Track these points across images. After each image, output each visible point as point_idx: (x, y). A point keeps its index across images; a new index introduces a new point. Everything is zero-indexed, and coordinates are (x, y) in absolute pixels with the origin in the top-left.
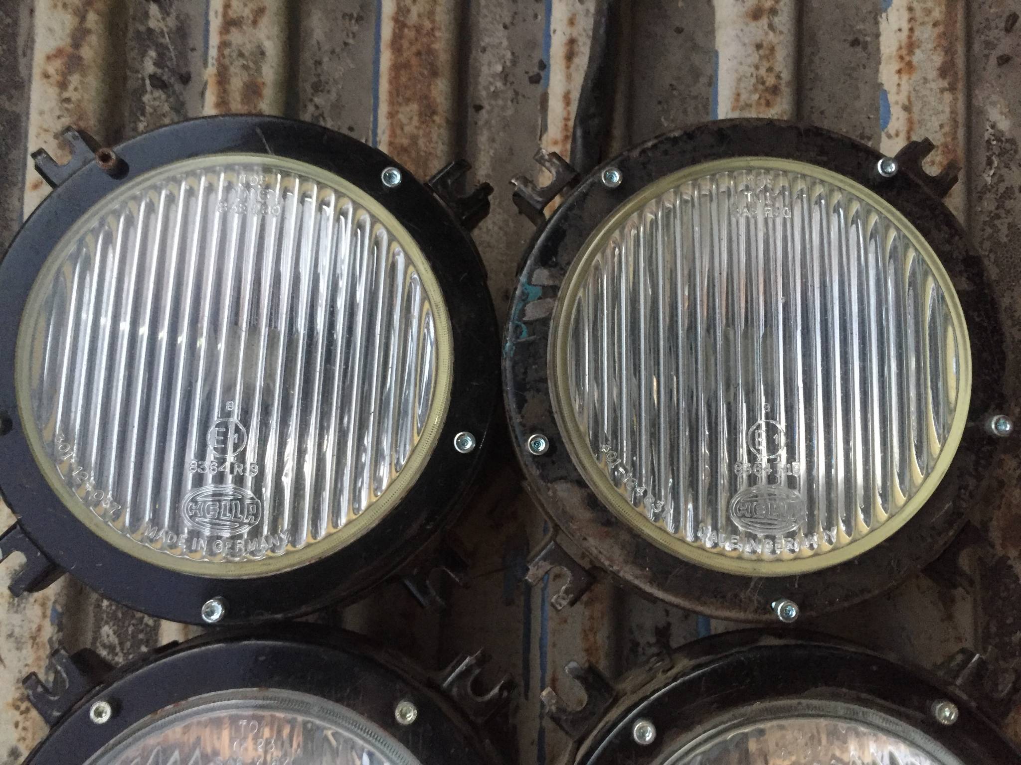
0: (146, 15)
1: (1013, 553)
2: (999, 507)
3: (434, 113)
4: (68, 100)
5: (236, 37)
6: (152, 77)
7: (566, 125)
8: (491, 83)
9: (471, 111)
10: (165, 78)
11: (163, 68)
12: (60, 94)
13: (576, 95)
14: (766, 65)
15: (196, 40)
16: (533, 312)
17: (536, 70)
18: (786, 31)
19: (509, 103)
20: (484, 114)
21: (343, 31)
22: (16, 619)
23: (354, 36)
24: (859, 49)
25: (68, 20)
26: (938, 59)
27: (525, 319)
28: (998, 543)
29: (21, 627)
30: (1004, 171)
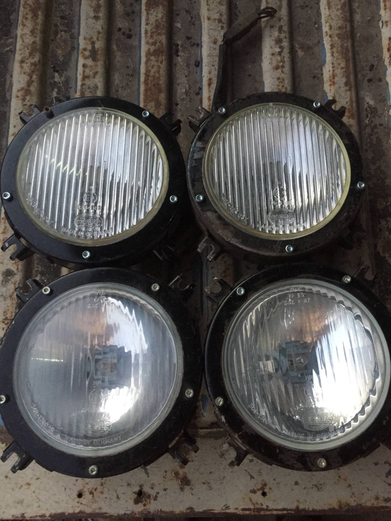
0: (54, 77)
1: (387, 255)
2: (380, 238)
3: (161, 105)
4: (25, 105)
5: (87, 82)
6: (56, 98)
7: (209, 108)
8: (182, 96)
9: (174, 105)
10: (60, 98)
11: (60, 95)
12: (22, 103)
13: (212, 97)
14: (281, 85)
15: (72, 84)
16: (196, 156)
17: (198, 90)
18: (288, 73)
19: (188, 102)
20: (179, 107)
21: (126, 80)
22: (4, 289)
23: (130, 81)
24: (316, 79)
25: (26, 78)
26: (344, 80)
27: (194, 158)
28: (381, 252)
29: (6, 292)
30: (373, 119)
